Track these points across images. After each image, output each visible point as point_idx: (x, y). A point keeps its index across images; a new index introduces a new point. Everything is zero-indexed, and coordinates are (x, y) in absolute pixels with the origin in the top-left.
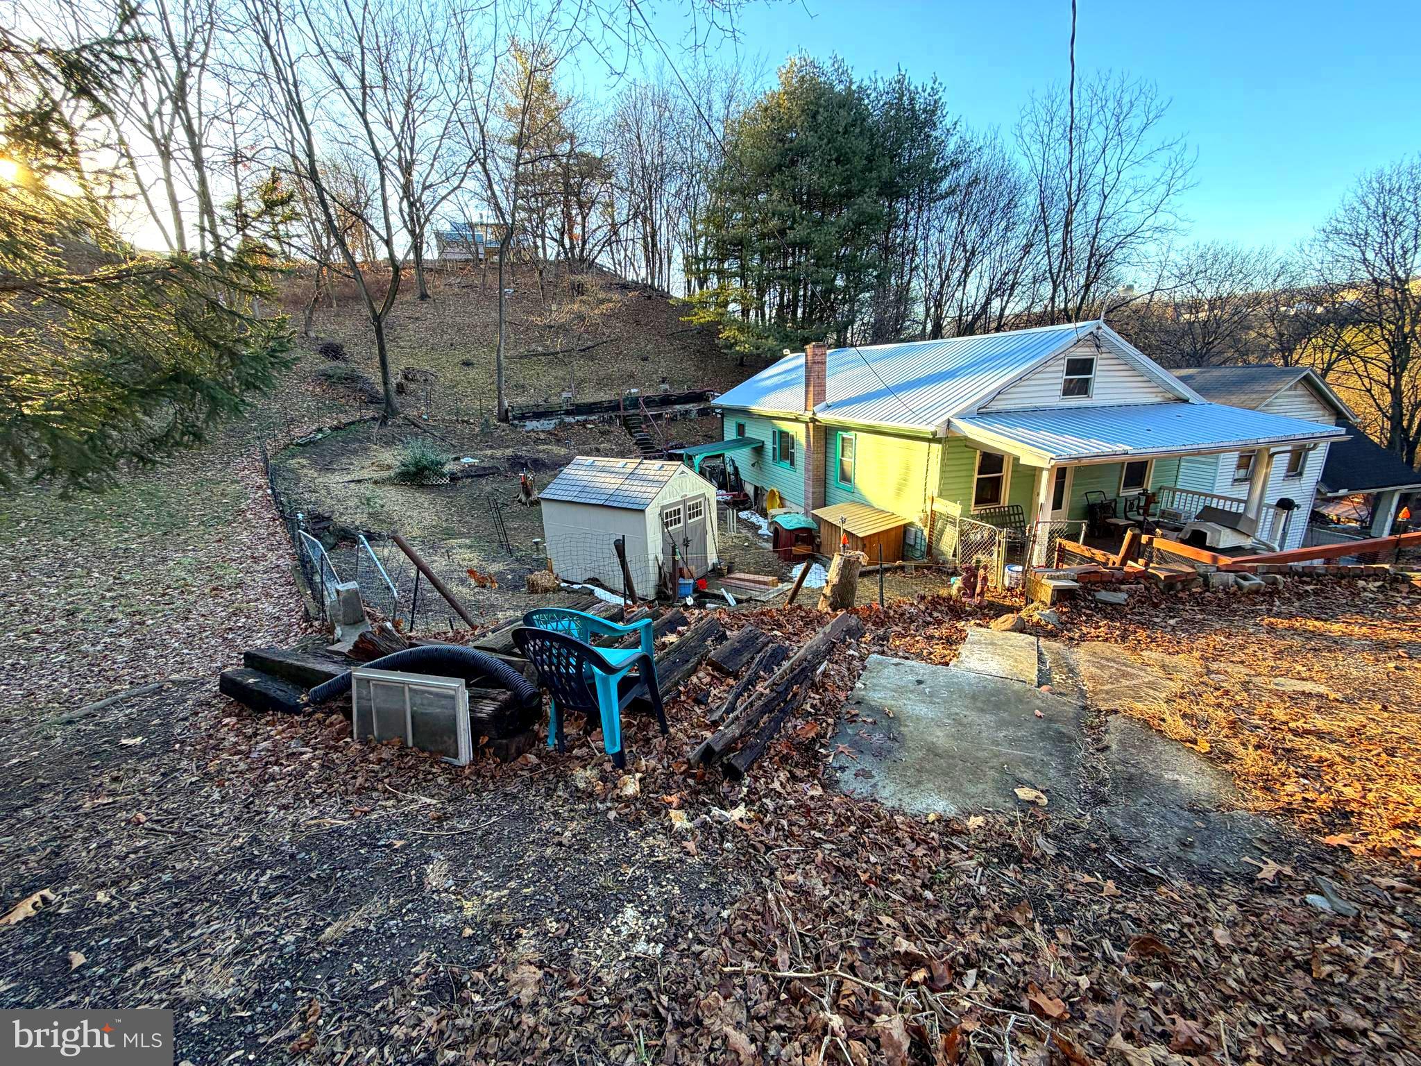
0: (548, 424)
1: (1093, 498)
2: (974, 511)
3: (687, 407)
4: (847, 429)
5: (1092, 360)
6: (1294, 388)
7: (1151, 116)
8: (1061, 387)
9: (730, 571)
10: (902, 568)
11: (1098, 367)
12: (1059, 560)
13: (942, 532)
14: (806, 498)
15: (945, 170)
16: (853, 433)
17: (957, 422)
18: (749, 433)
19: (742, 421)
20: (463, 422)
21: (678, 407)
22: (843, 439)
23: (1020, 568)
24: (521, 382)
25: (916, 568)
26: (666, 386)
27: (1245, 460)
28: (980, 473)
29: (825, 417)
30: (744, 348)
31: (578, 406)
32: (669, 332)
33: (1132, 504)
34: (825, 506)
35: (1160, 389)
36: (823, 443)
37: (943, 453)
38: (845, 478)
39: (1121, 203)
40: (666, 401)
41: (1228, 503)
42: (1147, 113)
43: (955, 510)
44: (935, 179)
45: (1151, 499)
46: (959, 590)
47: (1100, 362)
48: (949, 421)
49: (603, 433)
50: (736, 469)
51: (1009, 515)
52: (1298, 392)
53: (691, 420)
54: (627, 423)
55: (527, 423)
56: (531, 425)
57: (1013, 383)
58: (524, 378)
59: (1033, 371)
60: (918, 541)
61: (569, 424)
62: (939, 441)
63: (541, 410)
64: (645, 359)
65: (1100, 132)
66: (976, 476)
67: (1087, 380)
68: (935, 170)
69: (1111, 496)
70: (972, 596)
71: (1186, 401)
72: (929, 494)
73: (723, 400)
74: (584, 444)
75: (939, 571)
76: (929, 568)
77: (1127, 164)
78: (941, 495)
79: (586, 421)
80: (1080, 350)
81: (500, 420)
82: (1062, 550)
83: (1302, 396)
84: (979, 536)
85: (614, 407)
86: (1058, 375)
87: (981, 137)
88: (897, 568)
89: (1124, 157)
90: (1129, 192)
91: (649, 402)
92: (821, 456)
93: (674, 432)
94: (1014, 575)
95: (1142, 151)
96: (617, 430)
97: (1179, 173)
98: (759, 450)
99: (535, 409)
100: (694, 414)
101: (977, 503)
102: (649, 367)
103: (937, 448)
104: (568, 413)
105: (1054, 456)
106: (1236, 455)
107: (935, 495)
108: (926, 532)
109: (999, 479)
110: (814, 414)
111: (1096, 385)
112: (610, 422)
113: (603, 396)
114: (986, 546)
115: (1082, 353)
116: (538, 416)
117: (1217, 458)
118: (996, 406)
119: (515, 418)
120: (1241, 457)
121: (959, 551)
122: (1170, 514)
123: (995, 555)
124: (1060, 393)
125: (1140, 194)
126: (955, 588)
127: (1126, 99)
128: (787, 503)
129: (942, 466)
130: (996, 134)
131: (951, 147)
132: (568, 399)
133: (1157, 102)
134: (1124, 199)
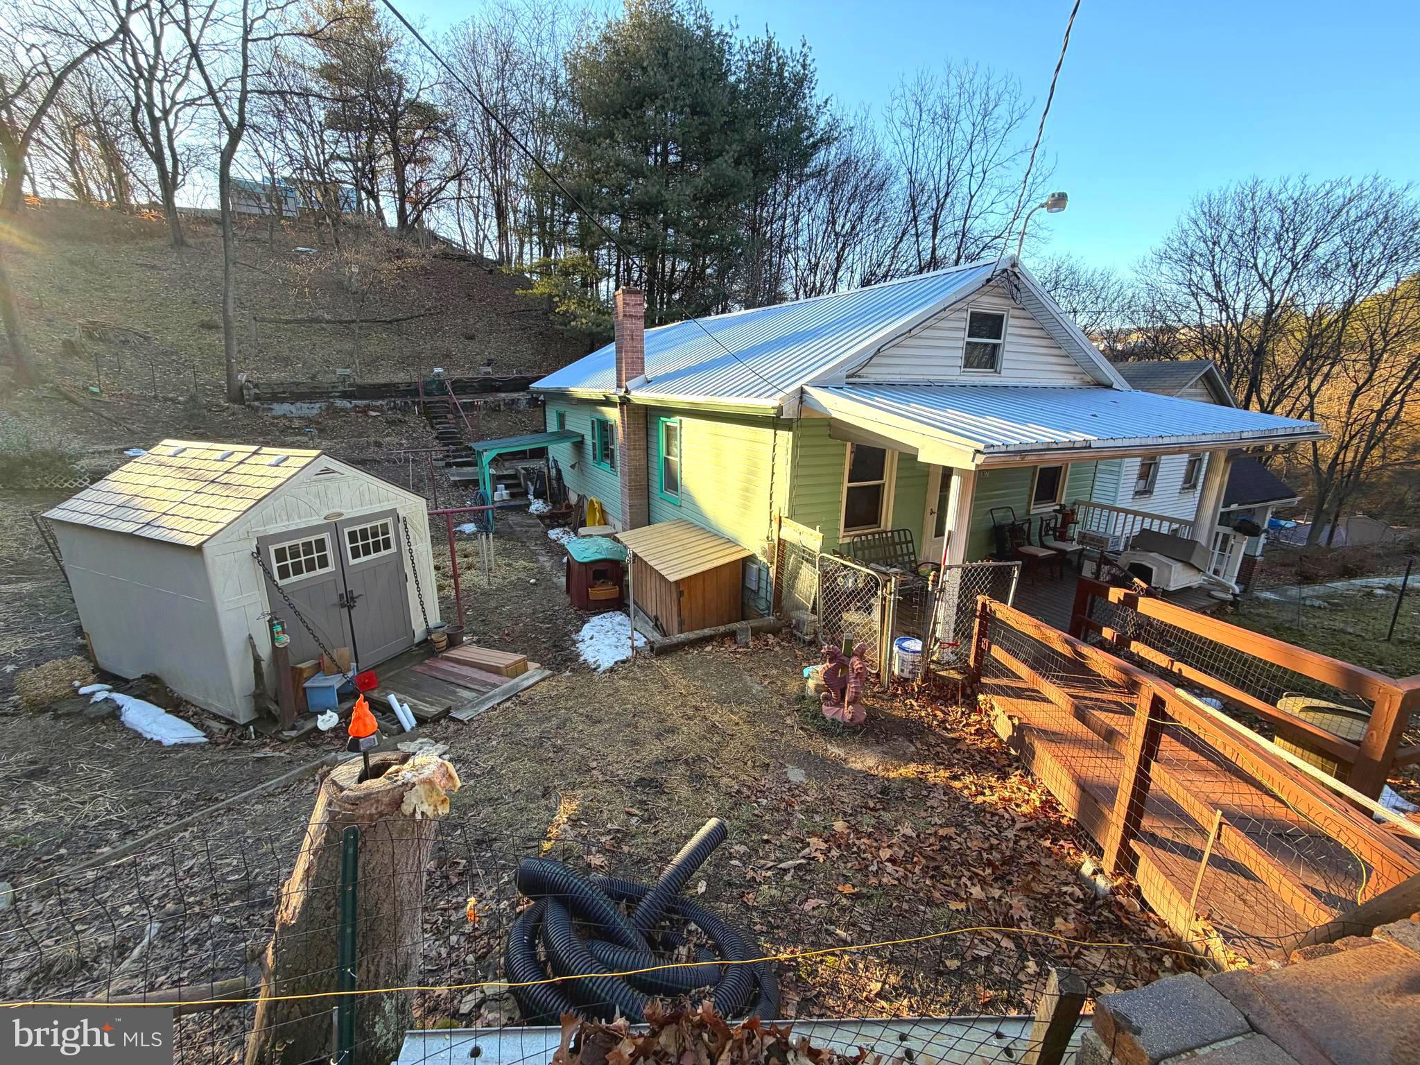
0: (312, 409)
1: (998, 515)
2: (843, 537)
3: (515, 395)
4: (670, 412)
5: (1000, 318)
6: (1195, 386)
7: (1015, 116)
8: (961, 353)
9: (453, 642)
10: (732, 635)
11: (1011, 327)
12: (982, 634)
13: (795, 576)
14: (624, 513)
15: (815, 146)
16: (678, 418)
17: (816, 394)
18: (569, 426)
19: (562, 410)
20: (166, 399)
21: (503, 395)
22: (668, 427)
23: (916, 645)
24: (286, 353)
25: (756, 633)
26: (489, 369)
27: (1145, 468)
28: (850, 481)
29: (640, 396)
30: (582, 323)
31: (360, 387)
32: (509, 310)
33: (1048, 525)
34: (649, 524)
35: (1079, 369)
36: (642, 434)
37: (795, 447)
38: (672, 482)
39: (987, 204)
40: (488, 386)
41: (1156, 522)
42: (1012, 113)
43: (812, 539)
44: (806, 156)
45: (1068, 516)
46: (818, 689)
47: (1011, 321)
48: (802, 391)
49: (391, 423)
50: (559, 472)
51: (894, 544)
52: (1199, 391)
53: (518, 412)
54: (430, 414)
55: (275, 406)
56: (279, 409)
57: (893, 341)
58: (291, 349)
59: (921, 324)
60: (763, 584)
61: (342, 410)
62: (786, 425)
63: (304, 389)
64: (472, 338)
65: (967, 126)
66: (846, 485)
67: (995, 347)
68: (806, 147)
69: (1020, 513)
70: (839, 703)
71: (1110, 387)
72: (776, 513)
73: (547, 383)
74: (360, 435)
75: (792, 637)
76: (776, 632)
77: (992, 165)
78: (792, 516)
79: (368, 408)
80: (986, 299)
81: (230, 400)
82: (987, 617)
83: (1201, 395)
84: (850, 584)
85: (410, 391)
86: (957, 336)
87: (852, 114)
88: (724, 635)
89: (989, 158)
90: (994, 192)
91: (461, 387)
92: (642, 454)
93: (494, 425)
94: (909, 657)
95: (1005, 152)
96: (414, 419)
97: (1040, 179)
98: (579, 446)
99: (294, 389)
100: (523, 405)
101: (848, 525)
102: (473, 346)
103: (785, 437)
104: (345, 395)
105: (981, 447)
106: (1138, 461)
107: (785, 513)
108: (772, 571)
109: (878, 490)
110: (627, 391)
111: (1006, 356)
112: (405, 410)
113: (400, 377)
114: (861, 598)
115: (989, 304)
116: (296, 397)
117: (1120, 466)
118: (872, 374)
119: (257, 398)
120: (1143, 465)
121: (821, 607)
122: (1092, 539)
123: (876, 614)
124: (961, 362)
125: (1005, 196)
126: (811, 684)
127: (992, 94)
128: (611, 519)
129: (793, 467)
130: (867, 112)
131: (822, 123)
132: (345, 378)
133: (1020, 103)
134: (990, 200)
